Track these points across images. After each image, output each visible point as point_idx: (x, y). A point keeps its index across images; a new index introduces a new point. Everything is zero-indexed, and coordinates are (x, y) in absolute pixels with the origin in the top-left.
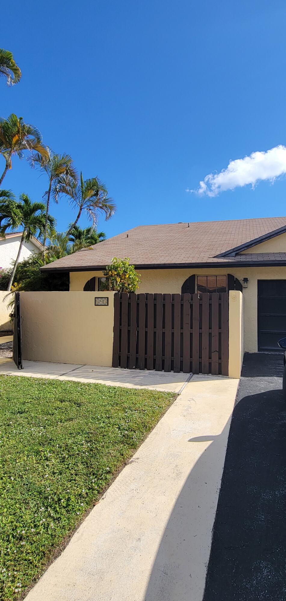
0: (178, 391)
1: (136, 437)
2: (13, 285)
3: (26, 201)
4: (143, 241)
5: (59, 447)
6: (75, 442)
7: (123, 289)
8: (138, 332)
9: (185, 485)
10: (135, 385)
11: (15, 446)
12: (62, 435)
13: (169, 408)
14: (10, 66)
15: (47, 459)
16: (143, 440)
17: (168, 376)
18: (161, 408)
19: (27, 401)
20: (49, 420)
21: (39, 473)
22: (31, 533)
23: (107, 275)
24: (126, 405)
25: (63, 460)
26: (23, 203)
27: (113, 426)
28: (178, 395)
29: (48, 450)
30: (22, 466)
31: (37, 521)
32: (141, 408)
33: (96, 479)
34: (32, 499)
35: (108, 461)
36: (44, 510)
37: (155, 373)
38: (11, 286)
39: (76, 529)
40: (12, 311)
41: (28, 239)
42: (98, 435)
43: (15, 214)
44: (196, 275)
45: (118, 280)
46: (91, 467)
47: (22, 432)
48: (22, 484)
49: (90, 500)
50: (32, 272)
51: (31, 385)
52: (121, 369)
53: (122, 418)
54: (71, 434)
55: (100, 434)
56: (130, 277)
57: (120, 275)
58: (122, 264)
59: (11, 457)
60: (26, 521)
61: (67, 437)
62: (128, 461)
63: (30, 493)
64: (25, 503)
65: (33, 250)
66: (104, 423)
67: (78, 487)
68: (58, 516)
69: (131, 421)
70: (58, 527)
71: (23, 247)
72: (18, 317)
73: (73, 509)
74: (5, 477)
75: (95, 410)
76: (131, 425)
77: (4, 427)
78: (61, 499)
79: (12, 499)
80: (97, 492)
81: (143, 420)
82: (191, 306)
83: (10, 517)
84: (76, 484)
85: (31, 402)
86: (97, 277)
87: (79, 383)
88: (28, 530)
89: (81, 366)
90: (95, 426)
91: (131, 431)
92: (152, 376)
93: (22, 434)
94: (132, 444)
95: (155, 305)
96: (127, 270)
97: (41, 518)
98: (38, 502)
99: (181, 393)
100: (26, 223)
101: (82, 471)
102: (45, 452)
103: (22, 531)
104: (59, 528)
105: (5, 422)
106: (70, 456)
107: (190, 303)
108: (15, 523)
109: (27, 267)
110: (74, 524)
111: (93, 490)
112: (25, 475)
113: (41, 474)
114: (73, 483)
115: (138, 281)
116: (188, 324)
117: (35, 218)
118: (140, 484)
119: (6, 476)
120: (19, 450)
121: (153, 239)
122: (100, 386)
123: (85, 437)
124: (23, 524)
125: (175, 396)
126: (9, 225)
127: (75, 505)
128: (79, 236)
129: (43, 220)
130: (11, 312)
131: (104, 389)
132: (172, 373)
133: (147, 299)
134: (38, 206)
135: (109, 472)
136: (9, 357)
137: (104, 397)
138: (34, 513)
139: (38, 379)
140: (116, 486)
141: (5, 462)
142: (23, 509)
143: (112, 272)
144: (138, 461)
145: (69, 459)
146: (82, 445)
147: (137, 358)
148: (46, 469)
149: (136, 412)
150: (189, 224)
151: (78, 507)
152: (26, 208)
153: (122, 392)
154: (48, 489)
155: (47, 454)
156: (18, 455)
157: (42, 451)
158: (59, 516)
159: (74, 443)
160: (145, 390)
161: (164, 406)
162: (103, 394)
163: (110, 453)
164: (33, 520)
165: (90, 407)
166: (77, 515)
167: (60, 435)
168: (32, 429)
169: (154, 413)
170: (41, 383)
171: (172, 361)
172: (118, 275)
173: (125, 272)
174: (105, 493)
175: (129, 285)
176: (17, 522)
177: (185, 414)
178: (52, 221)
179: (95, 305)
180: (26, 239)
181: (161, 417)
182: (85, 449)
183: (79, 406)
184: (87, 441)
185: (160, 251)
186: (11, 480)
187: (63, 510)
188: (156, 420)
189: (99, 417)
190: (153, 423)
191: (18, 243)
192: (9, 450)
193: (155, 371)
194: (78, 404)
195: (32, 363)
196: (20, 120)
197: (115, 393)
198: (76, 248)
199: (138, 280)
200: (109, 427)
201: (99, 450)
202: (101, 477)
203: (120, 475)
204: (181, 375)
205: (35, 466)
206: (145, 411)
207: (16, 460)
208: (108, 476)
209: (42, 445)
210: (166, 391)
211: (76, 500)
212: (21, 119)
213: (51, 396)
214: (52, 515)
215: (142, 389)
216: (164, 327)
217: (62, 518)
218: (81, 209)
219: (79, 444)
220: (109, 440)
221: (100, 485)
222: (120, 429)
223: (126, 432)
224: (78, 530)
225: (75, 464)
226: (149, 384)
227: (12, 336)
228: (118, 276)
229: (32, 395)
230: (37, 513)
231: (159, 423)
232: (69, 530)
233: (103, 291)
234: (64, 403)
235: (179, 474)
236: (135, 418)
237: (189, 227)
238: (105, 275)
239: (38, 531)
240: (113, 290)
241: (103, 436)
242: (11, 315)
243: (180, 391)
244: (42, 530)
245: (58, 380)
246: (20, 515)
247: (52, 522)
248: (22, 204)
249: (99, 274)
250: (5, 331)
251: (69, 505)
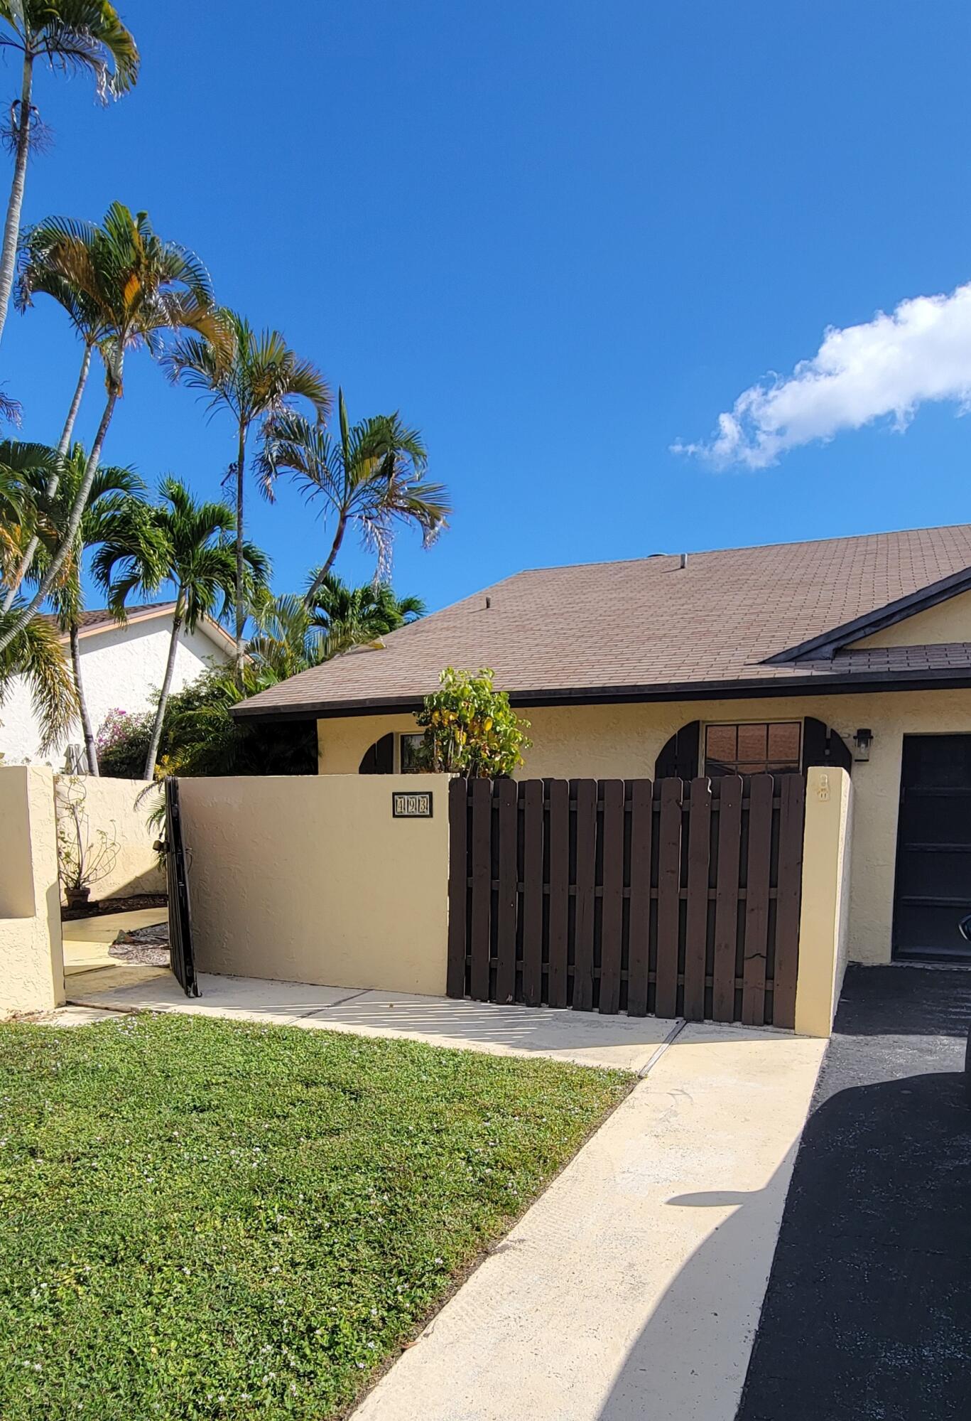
0: (641, 1067)
1: (515, 1185)
2: (158, 762)
3: (179, 500)
4: (536, 620)
5: (304, 1201)
6: (349, 1189)
7: (476, 765)
8: (521, 895)
9: (654, 1315)
10: (514, 1046)
11: (188, 1193)
12: (313, 1170)
13: (612, 1113)
14: (103, 30)
15: (274, 1229)
16: (536, 1195)
17: (610, 1024)
18: (587, 1111)
19: (214, 1081)
20: (275, 1132)
21: (255, 1261)
22: (241, 1403)
23: (426, 724)
24: (486, 1100)
25: (317, 1233)
26: (170, 509)
27: (451, 1153)
28: (641, 1078)
29: (277, 1206)
30: (211, 1242)
31: (256, 1376)
32: (530, 1109)
33: (406, 1286)
34: (240, 1324)
35: (439, 1243)
36: (272, 1352)
37: (571, 1016)
38: (153, 766)
39: (358, 1403)
40: (161, 835)
41: (193, 624)
42: (409, 1173)
43: (151, 545)
44: (704, 722)
45: (461, 737)
46: (392, 1255)
47: (205, 1158)
48: (213, 1287)
49: (391, 1335)
50: (210, 722)
51: (223, 1039)
52: (473, 1003)
53: (478, 1133)
54: (335, 1168)
55: (415, 1172)
56: (498, 729)
57: (466, 725)
58: (471, 687)
59: (180, 1220)
60: (228, 1374)
61: (325, 1176)
62: (494, 1246)
63: (233, 1309)
64: (223, 1331)
65: (209, 658)
66: (426, 1144)
67: (358, 1302)
68: (310, 1368)
69: (500, 1142)
70: (309, 1394)
71: (180, 647)
72: (177, 852)
73: (348, 1353)
74: (168, 1266)
75: (400, 1109)
76: (501, 1153)
77: (158, 1143)
78: (315, 1329)
79: (188, 1320)
80: (409, 1317)
81: (535, 1142)
82: (685, 817)
83: (186, 1361)
84: (353, 1293)
85: (225, 1082)
86: (398, 733)
87: (353, 1037)
88: (232, 1395)
89: (357, 992)
90: (401, 1151)
91: (503, 1168)
92: (561, 1024)
93: (207, 1163)
94: (504, 1203)
95: (573, 814)
96: (486, 707)
97: (264, 1370)
98: (256, 1332)
99: (649, 1074)
100: (185, 570)
101: (368, 1264)
102: (270, 1212)
103: (218, 1395)
104: (311, 1396)
105: (161, 1133)
106: (337, 1224)
107: (681, 807)
108: (199, 1376)
109: (193, 710)
110: (351, 1390)
111: (400, 1311)
112: (218, 1264)
113: (261, 1264)
114: (345, 1290)
115: (522, 742)
116: (673, 872)
117: (209, 557)
118: (528, 1307)
119: (169, 1263)
120: (200, 1202)
121: (568, 612)
122: (412, 1046)
123: (376, 1180)
124: (220, 1380)
125: (629, 1081)
126: (134, 580)
127: (352, 1344)
128: (340, 608)
129: (232, 560)
130: (157, 838)
131: (425, 1055)
132: (622, 1017)
133: (547, 797)
134: (213, 516)
135: (442, 1271)
136: (161, 964)
137: (424, 1078)
138: (247, 1358)
139: (240, 1025)
140: (461, 1307)
141: (166, 1229)
142: (219, 1346)
143: (440, 714)
144: (521, 1246)
145: (333, 1230)
146: (368, 1197)
147: (519, 974)
148: (272, 1251)
149: (517, 1118)
150: (683, 557)
151: (359, 1349)
152: (179, 523)
153: (476, 1065)
154: (280, 1302)
155: (275, 1215)
156: (198, 1214)
157: (261, 1208)
158: (312, 1368)
159: (345, 1193)
160: (542, 1061)
161: (596, 1105)
162: (423, 1068)
163: (444, 1223)
164: (244, 1372)
165: (386, 1101)
166: (358, 1369)
167: (306, 1170)
168: (233, 1152)
169: (569, 1125)
170: (252, 1036)
171: (624, 984)
172: (460, 723)
173: (481, 714)
174: (433, 1321)
175: (493, 752)
176: (204, 1375)
177: (659, 1131)
178: (259, 563)
179: (394, 816)
180: (187, 621)
181: (588, 1136)
182: (376, 1209)
183: (356, 1100)
184: (380, 1189)
185: (590, 647)
186: (184, 1274)
187: (321, 1355)
188: (573, 1143)
189: (411, 1128)
190: (565, 1151)
191: (166, 636)
192: (173, 1200)
193: (573, 1009)
194: (353, 1093)
195: (223, 981)
196: (140, 222)
197: (457, 1066)
198: (332, 644)
199: (521, 739)
200: (442, 1155)
201: (412, 1212)
202: (420, 1280)
203: (472, 1279)
204: (650, 1022)
205: (243, 1245)
206: (542, 1117)
207: (193, 1226)
208: (439, 1280)
209: (260, 1193)
210: (605, 1065)
211: (355, 1333)
212: (141, 217)
213: (279, 1070)
214: (292, 1364)
215: (533, 1060)
216: (599, 882)
217: (319, 1374)
218: (343, 519)
219: (360, 1195)
220: (440, 1190)
221: (418, 1301)
222: (470, 1161)
223: (488, 1171)
224: (361, 1407)
225: (348, 1245)
226: (555, 1047)
227: (166, 910)
228: (460, 726)
229: (227, 1065)
230: (255, 1358)
231: (582, 1151)
232: (338, 1404)
233: (417, 772)
234: (313, 1089)
235: (637, 1287)
236: (513, 1134)
237: (683, 567)
238: (420, 724)
239: (257, 1399)
240: (447, 770)
241: (425, 1178)
242: (159, 847)
243: (646, 1069)
244: (270, 1397)
245: (295, 1027)
246: (212, 1359)
247: (294, 1381)
248: (169, 513)
249: (406, 724)
250: (147, 896)
251: (338, 1344)
